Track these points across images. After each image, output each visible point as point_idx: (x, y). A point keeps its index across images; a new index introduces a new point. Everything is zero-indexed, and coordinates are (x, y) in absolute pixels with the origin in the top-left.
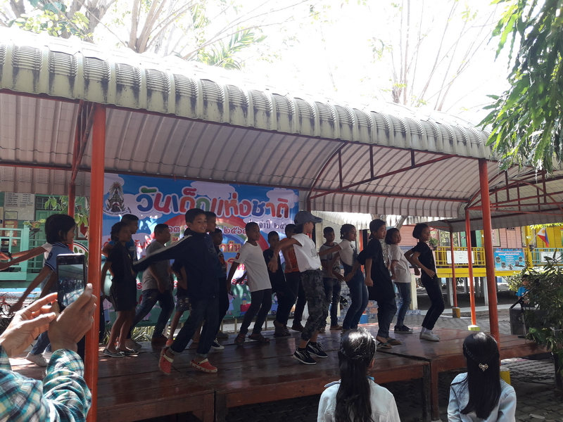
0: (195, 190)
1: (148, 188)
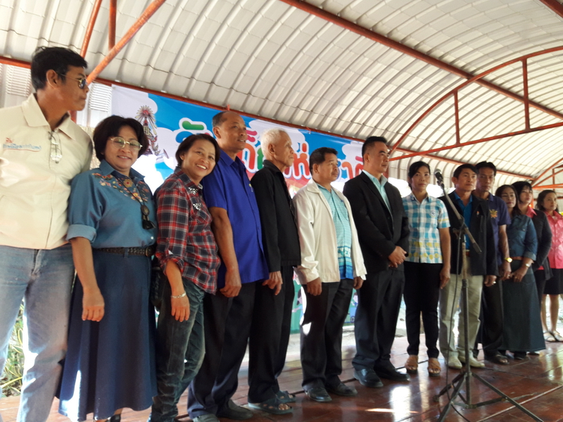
0: (255, 133)
1: (193, 123)
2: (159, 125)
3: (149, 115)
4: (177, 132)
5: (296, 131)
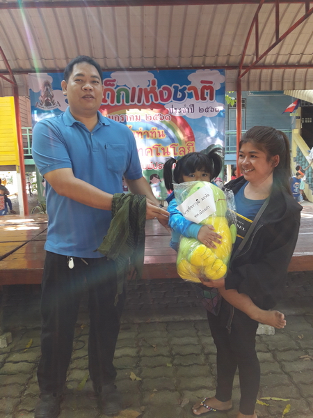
0: (114, 81)
2: (54, 88)
3: (49, 85)
5: (146, 73)
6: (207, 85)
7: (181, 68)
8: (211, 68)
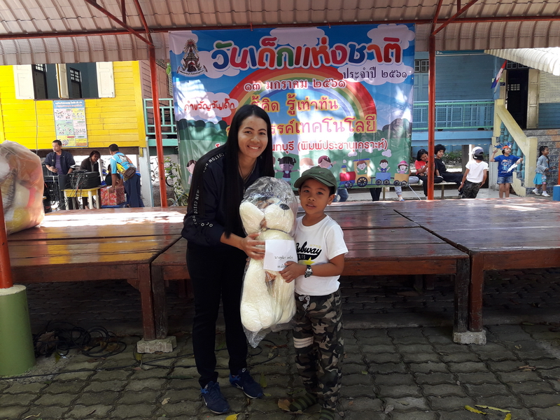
0: (275, 39)
1: (223, 43)
2: (200, 49)
3: (193, 45)
4: (212, 52)
5: (315, 29)
6: (392, 43)
7: (359, 23)
8: (397, 22)
